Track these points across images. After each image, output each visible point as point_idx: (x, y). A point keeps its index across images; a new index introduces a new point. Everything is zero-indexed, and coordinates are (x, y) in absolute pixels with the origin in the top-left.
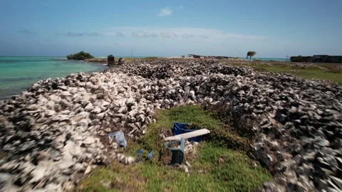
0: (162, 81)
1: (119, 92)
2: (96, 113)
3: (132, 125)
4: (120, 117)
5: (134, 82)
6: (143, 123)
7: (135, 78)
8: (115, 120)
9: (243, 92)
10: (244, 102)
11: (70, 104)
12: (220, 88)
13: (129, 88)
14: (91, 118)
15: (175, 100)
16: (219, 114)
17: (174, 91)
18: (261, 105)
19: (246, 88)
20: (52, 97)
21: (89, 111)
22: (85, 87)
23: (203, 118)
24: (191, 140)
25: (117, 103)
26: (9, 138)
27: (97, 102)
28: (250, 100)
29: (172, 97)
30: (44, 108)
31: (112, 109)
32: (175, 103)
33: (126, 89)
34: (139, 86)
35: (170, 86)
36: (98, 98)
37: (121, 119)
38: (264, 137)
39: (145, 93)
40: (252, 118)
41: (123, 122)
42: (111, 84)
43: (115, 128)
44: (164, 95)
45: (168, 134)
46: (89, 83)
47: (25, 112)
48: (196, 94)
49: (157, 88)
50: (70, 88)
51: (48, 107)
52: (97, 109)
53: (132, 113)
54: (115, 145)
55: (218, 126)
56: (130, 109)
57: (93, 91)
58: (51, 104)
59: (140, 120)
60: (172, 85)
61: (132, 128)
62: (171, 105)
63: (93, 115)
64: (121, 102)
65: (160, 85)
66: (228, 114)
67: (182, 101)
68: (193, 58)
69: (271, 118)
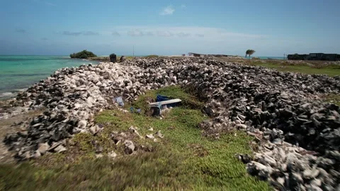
0: (152, 70)
1: (120, 75)
2: (103, 87)
3: (128, 95)
4: (120, 89)
5: (131, 70)
6: (135, 94)
7: (132, 67)
8: (117, 91)
9: (207, 74)
10: (206, 81)
11: (86, 81)
12: (194, 73)
13: (127, 74)
14: (101, 90)
15: (162, 83)
16: (189, 90)
17: (161, 77)
18: (216, 82)
19: (209, 72)
20: (73, 77)
21: (99, 86)
22: (95, 71)
23: (179, 93)
24: (169, 105)
25: (117, 81)
26: (50, 100)
27: (104, 80)
28: (211, 79)
29: (160, 81)
30: (69, 83)
31: (114, 85)
32: (162, 86)
33: (125, 74)
34: (134, 73)
35: (159, 73)
36: (105, 78)
37: (120, 91)
38: (213, 101)
39: (139, 77)
40: (209, 90)
41: (122, 93)
42: (113, 70)
43: (117, 95)
44: (154, 80)
45: (153, 101)
46: (98, 69)
47: (57, 86)
48: (177, 79)
49: (148, 75)
50: (85, 72)
51: (71, 83)
52: (104, 85)
53: (128, 87)
54: (116, 104)
55: (186, 96)
56: (126, 85)
57: (101, 74)
58: (74, 81)
59: (134, 92)
60: (160, 72)
61: (128, 96)
62: (159, 87)
63: (101, 88)
64: (121, 80)
65: (150, 72)
66: (195, 89)
67: (166, 84)
68: (192, 56)
69: (221, 90)
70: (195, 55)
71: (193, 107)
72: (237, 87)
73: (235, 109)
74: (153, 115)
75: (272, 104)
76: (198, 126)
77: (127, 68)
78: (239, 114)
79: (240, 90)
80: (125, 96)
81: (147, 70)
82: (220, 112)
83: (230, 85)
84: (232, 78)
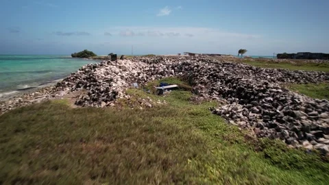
0: (156, 65)
1: (133, 69)
3: (141, 81)
4: (135, 78)
5: (140, 65)
6: (145, 81)
7: (140, 63)
8: (133, 79)
10: (195, 72)
11: (111, 73)
12: (187, 67)
16: (184, 79)
17: (162, 70)
18: (202, 73)
19: (198, 66)
20: (102, 69)
21: (120, 76)
22: (116, 66)
23: (176, 81)
24: (169, 89)
25: (132, 72)
28: (198, 71)
29: (162, 74)
30: (100, 73)
31: (131, 75)
32: (163, 77)
33: (136, 68)
34: (143, 67)
36: (124, 71)
38: (200, 85)
39: (146, 71)
40: (197, 79)
41: (136, 80)
42: (128, 65)
43: (133, 82)
44: (157, 73)
45: (158, 86)
46: (117, 64)
47: (91, 75)
48: (174, 72)
49: (153, 69)
50: (109, 66)
52: (124, 75)
53: (140, 77)
55: (181, 83)
56: (139, 75)
57: (120, 67)
58: (102, 72)
60: (161, 67)
61: (141, 83)
62: (161, 78)
63: (122, 77)
64: (135, 72)
65: (154, 67)
66: (188, 78)
67: (166, 76)
68: (187, 55)
69: (205, 78)
70: (190, 54)
71: (186, 89)
72: (216, 76)
73: (213, 89)
74: (158, 94)
75: (235, 85)
76: (189, 100)
77: (137, 64)
78: (215, 91)
79: (218, 77)
80: (138, 83)
81: (152, 65)
82: (204, 91)
83: (212, 75)
84: (214, 70)
